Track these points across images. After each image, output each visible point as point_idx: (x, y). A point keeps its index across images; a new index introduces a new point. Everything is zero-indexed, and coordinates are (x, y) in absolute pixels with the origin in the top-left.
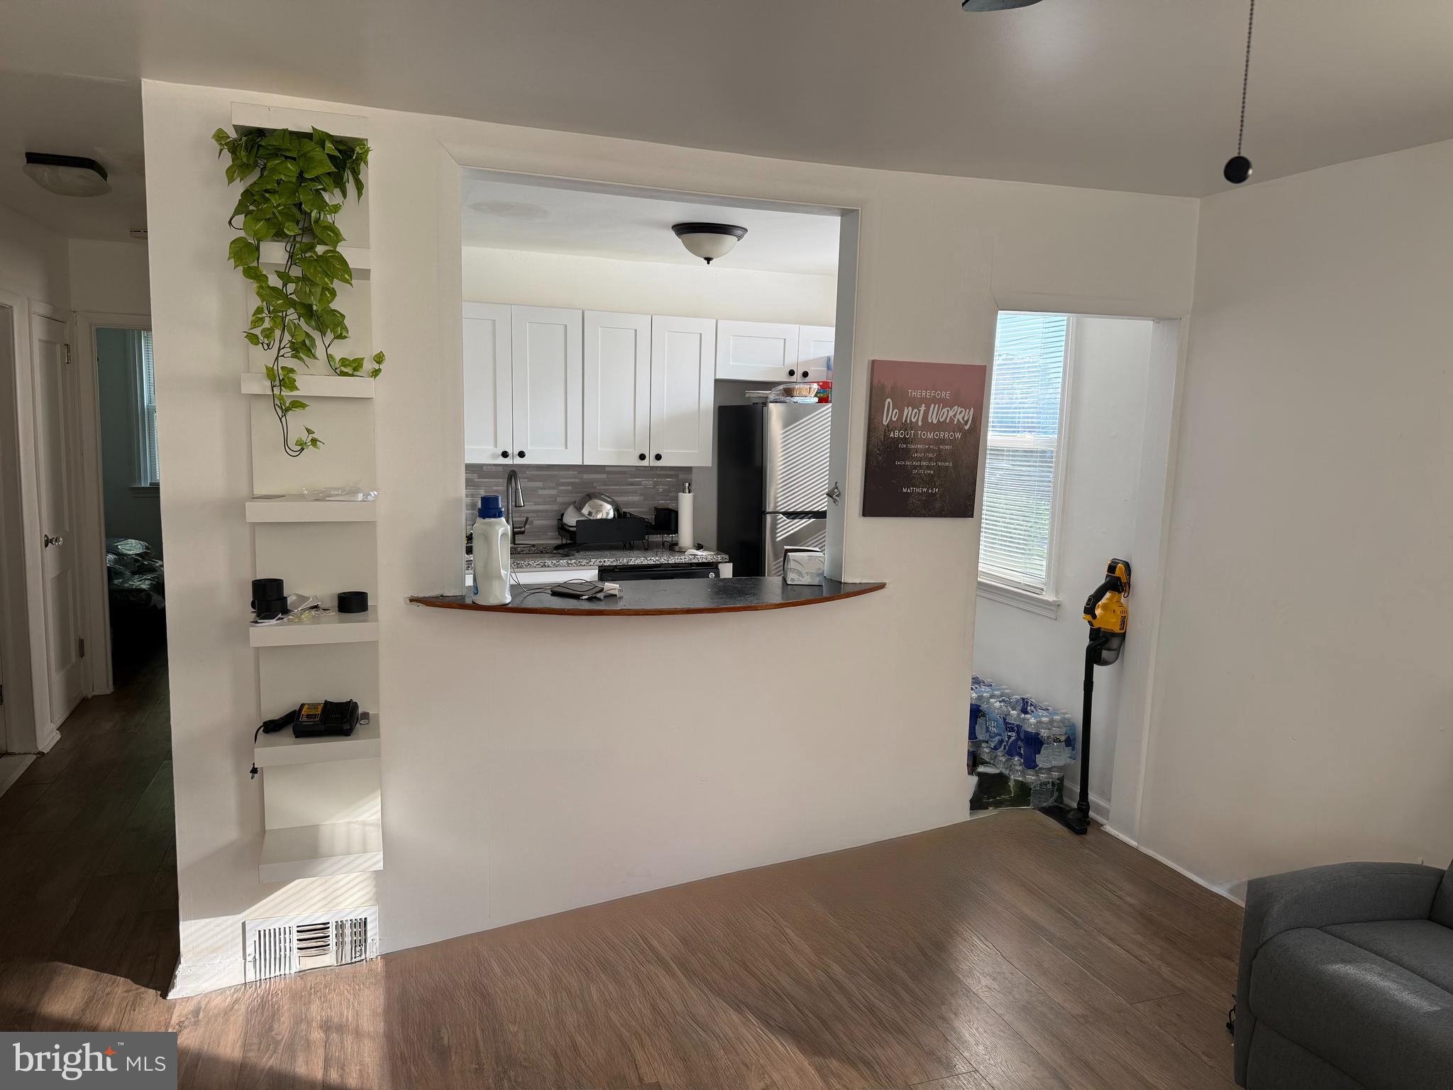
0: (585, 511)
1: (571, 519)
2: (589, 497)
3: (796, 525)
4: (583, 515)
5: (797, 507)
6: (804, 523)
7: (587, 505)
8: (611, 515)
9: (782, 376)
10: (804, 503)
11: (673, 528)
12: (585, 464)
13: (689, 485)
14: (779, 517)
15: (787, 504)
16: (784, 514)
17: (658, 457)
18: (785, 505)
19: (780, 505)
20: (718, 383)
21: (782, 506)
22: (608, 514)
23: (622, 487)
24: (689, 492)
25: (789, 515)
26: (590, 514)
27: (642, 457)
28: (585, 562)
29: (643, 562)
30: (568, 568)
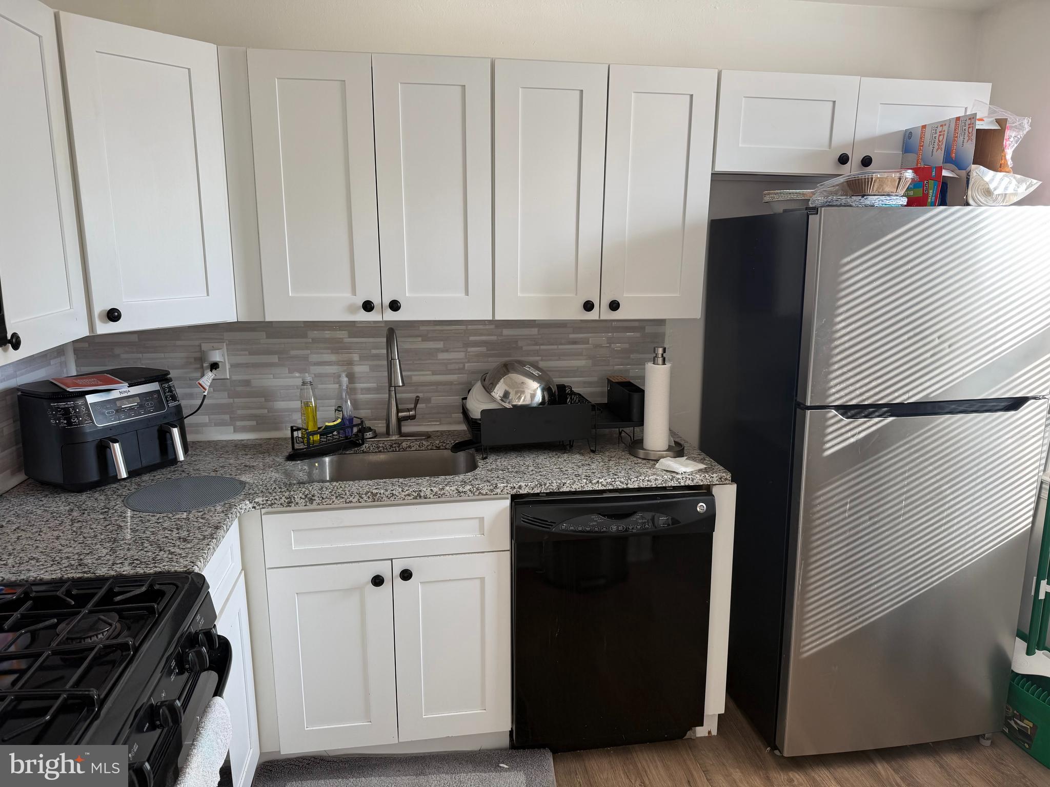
0: (498, 392)
1: (478, 405)
2: (506, 368)
3: (860, 429)
4: (493, 400)
5: (864, 397)
6: (875, 424)
7: (502, 380)
8: (539, 398)
9: (827, 166)
10: (877, 390)
11: (635, 417)
12: (497, 318)
13: (664, 351)
14: (830, 415)
15: (847, 391)
16: (837, 408)
17: (614, 306)
18: (842, 393)
19: (834, 394)
20: (718, 179)
21: (837, 396)
22: (533, 396)
23: (560, 347)
24: (664, 363)
25: (848, 410)
26: (506, 395)
27: (588, 306)
28: (488, 489)
29: (585, 486)
30: (459, 498)
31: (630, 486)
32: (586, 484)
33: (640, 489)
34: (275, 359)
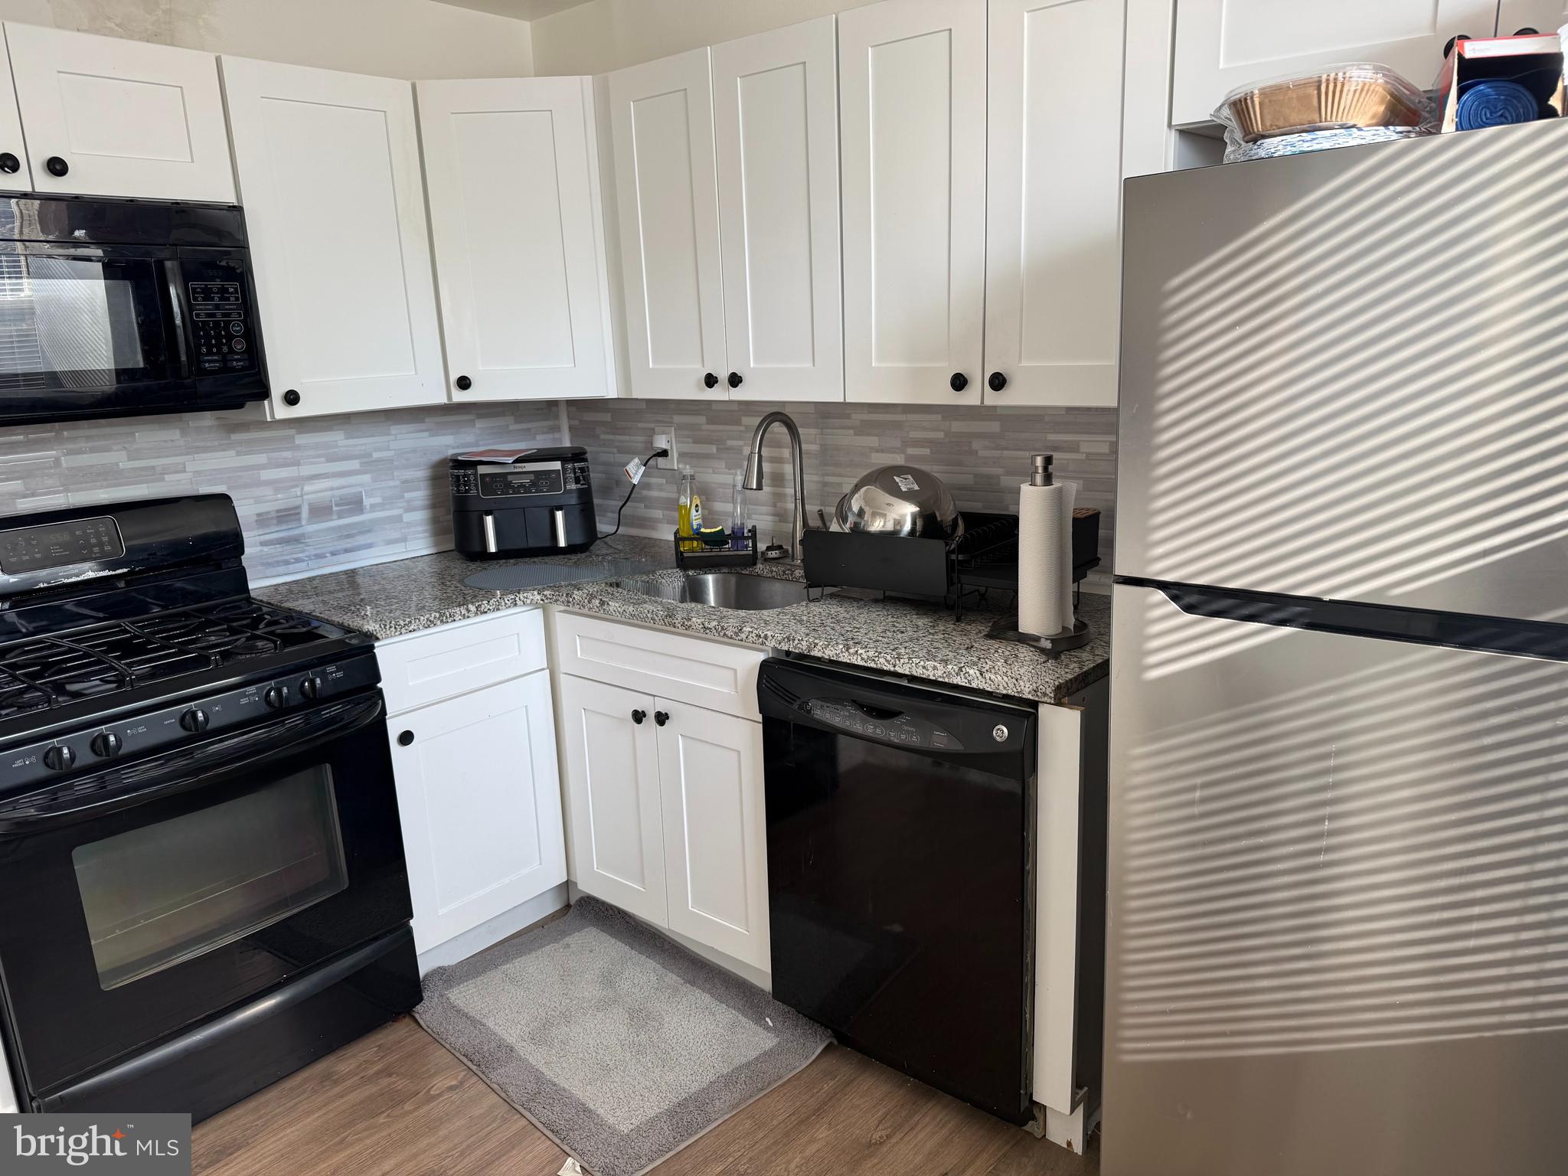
3: (1219, 637)
5: (1224, 573)
12: (847, 401)
14: (1156, 598)
15: (1186, 555)
16: (1168, 587)
17: (998, 382)
19: (1162, 557)
21: (1168, 562)
24: (1048, 483)
27: (958, 382)
28: (733, 631)
29: (841, 655)
30: (704, 635)
31: (900, 670)
32: (842, 652)
33: (912, 678)
34: (713, 449)
